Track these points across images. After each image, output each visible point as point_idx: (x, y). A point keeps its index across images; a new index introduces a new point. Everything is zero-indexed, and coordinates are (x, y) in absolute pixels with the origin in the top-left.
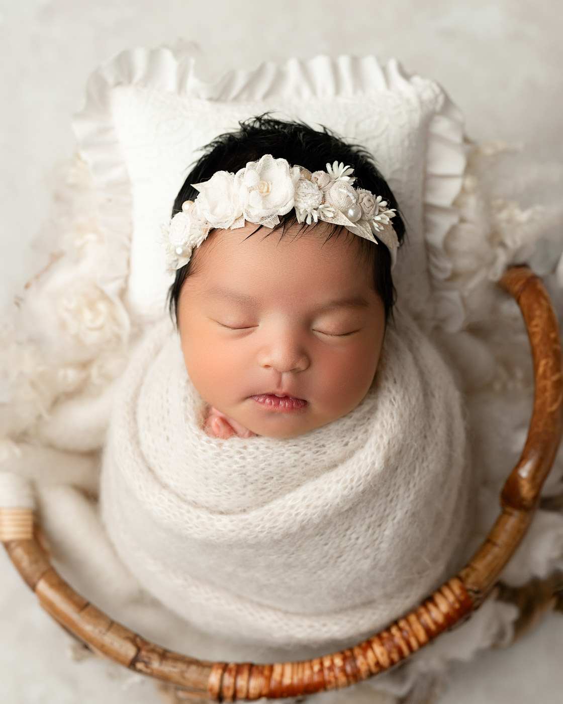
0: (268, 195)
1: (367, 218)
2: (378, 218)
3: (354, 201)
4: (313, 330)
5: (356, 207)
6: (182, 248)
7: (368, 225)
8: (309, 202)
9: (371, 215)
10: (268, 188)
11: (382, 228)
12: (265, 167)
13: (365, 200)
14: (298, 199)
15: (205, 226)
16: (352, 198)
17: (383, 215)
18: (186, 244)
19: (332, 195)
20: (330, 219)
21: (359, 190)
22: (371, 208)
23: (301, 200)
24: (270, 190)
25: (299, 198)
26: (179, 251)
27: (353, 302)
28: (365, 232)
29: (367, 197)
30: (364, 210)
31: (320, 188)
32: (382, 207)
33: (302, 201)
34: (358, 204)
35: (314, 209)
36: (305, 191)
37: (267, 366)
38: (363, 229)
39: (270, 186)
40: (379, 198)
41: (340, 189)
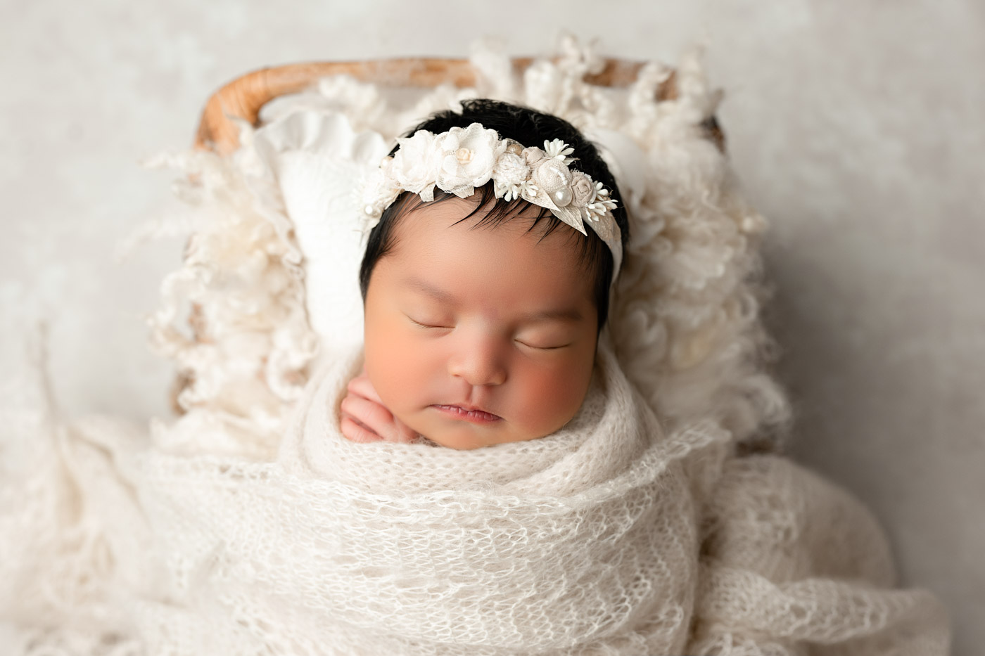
0: (467, 164)
1: (578, 205)
2: (592, 207)
3: (565, 183)
4: (516, 340)
5: (566, 189)
6: (373, 207)
7: (579, 212)
8: (510, 177)
9: (585, 202)
10: (469, 156)
11: (597, 219)
12: (472, 135)
13: (580, 183)
14: (498, 172)
15: (396, 187)
16: (563, 179)
17: (599, 204)
18: (376, 203)
19: (540, 172)
20: (533, 199)
21: (576, 173)
22: (586, 193)
23: (501, 172)
24: (471, 159)
25: (500, 170)
26: (369, 211)
27: (566, 315)
28: (574, 220)
29: (583, 181)
30: (576, 195)
31: (527, 164)
32: (601, 196)
33: (502, 174)
34: (570, 187)
35: (516, 185)
36: (507, 164)
37: (457, 376)
38: (571, 216)
39: (472, 154)
40: (600, 185)
41: (551, 168)
